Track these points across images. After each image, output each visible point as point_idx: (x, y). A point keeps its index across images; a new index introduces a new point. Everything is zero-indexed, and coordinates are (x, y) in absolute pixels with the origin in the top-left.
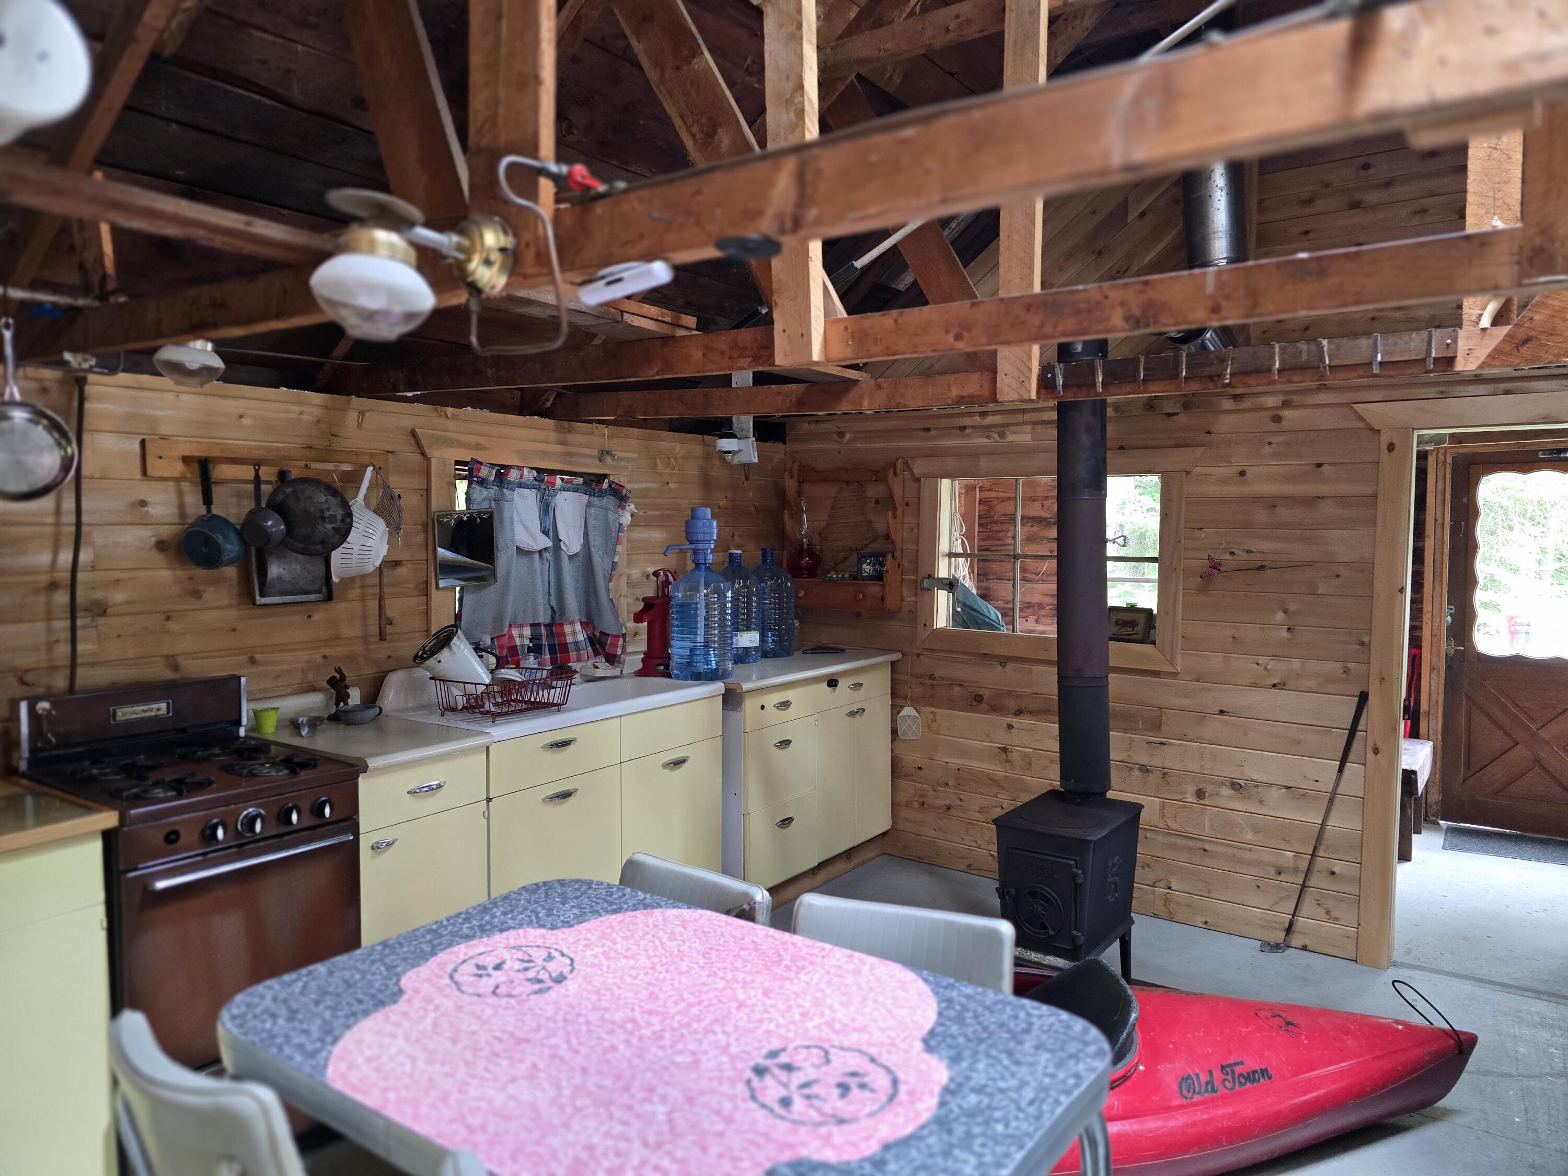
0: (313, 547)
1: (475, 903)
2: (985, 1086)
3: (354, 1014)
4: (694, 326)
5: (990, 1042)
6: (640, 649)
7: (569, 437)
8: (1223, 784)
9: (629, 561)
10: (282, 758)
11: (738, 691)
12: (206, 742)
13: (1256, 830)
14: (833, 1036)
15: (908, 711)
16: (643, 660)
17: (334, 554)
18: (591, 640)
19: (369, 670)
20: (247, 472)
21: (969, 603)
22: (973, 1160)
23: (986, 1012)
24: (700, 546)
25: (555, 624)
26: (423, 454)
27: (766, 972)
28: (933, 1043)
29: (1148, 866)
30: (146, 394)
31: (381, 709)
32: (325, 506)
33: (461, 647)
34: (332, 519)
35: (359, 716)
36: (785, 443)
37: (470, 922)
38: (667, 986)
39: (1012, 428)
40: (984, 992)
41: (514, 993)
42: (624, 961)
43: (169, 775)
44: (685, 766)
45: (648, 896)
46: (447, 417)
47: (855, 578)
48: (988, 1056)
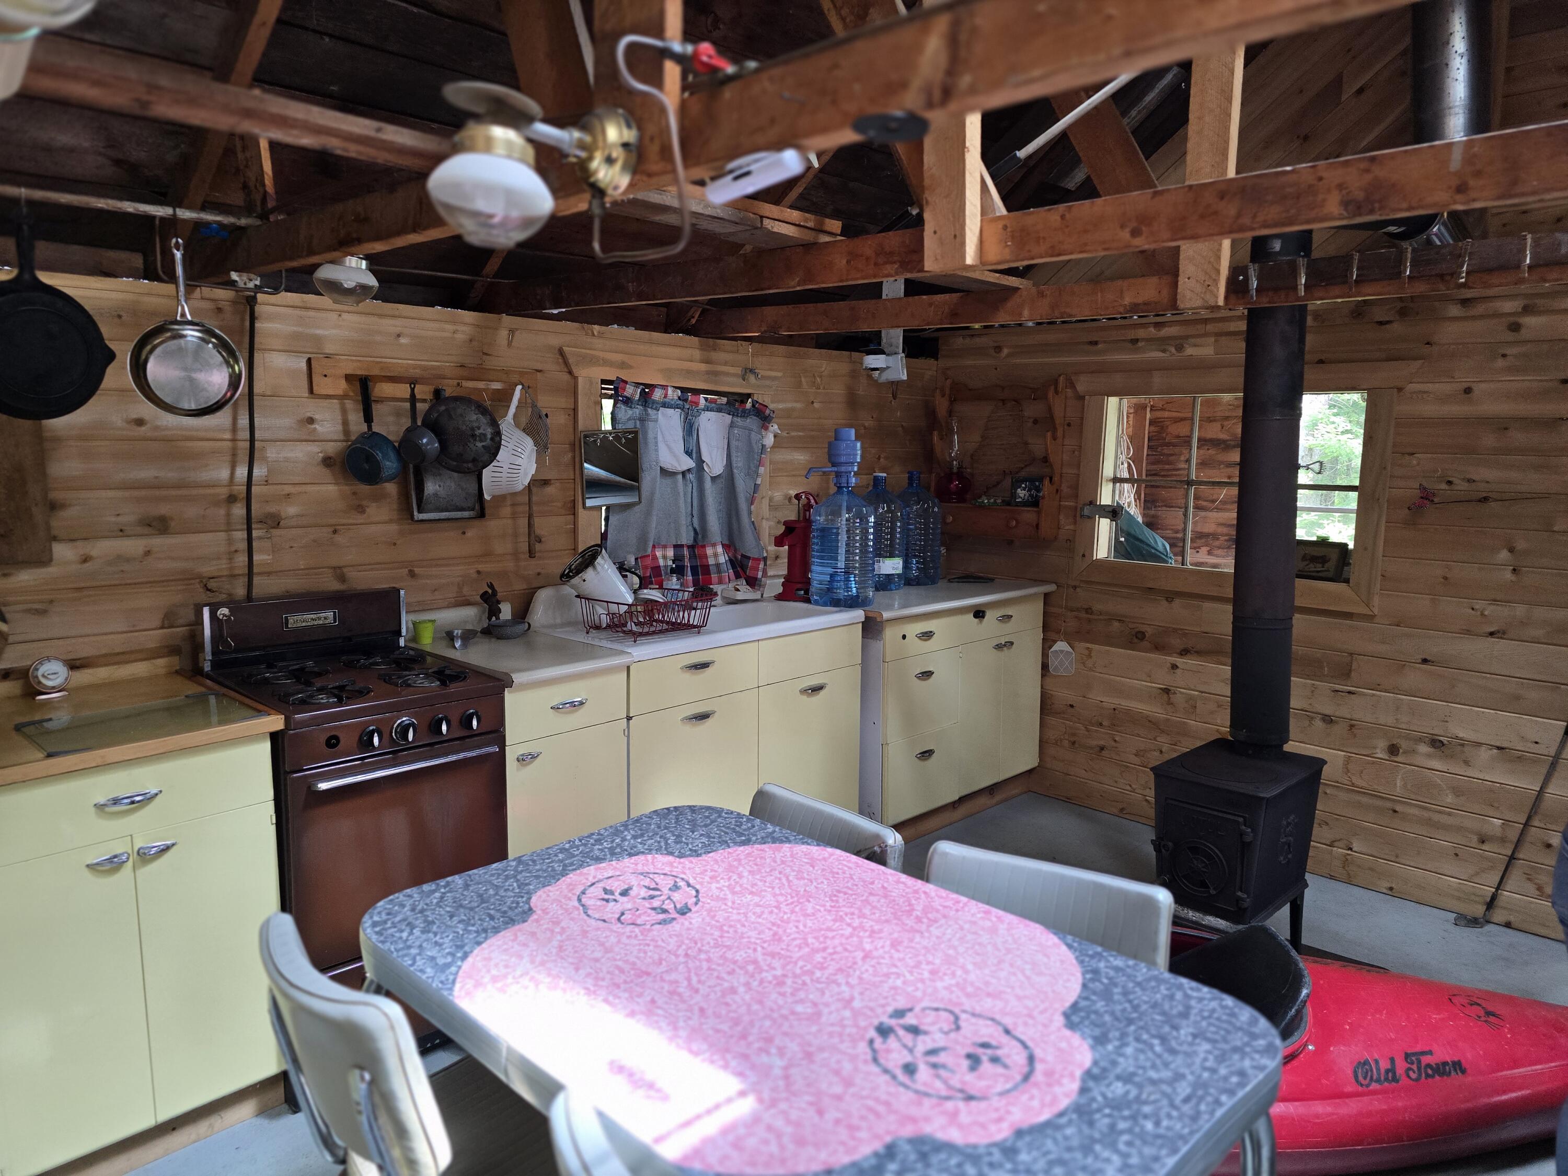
0: (465, 465)
1: (607, 825)
2: (1133, 1074)
3: (485, 931)
4: (839, 232)
5: (1141, 1023)
6: (781, 573)
7: (715, 355)
8: (1420, 740)
9: (771, 484)
10: (435, 669)
11: (878, 620)
12: (368, 649)
13: (1457, 791)
14: (964, 1000)
15: (1061, 646)
16: (783, 585)
17: (485, 472)
18: (733, 562)
19: (519, 586)
20: (403, 390)
21: (1133, 532)
22: (1116, 1159)
23: (1137, 989)
24: (843, 469)
25: (698, 545)
26: (570, 373)
27: (895, 921)
28: (1075, 1019)
29: (1327, 824)
30: (311, 313)
31: (529, 625)
32: (475, 425)
33: (605, 567)
34: (483, 437)
35: (509, 631)
36: (937, 359)
37: (602, 844)
38: (791, 929)
39: (1192, 341)
40: (1136, 965)
41: (639, 922)
42: (749, 897)
43: (333, 682)
44: (822, 693)
45: (777, 829)
46: (593, 335)
47: (1009, 504)
48: (1138, 1039)
